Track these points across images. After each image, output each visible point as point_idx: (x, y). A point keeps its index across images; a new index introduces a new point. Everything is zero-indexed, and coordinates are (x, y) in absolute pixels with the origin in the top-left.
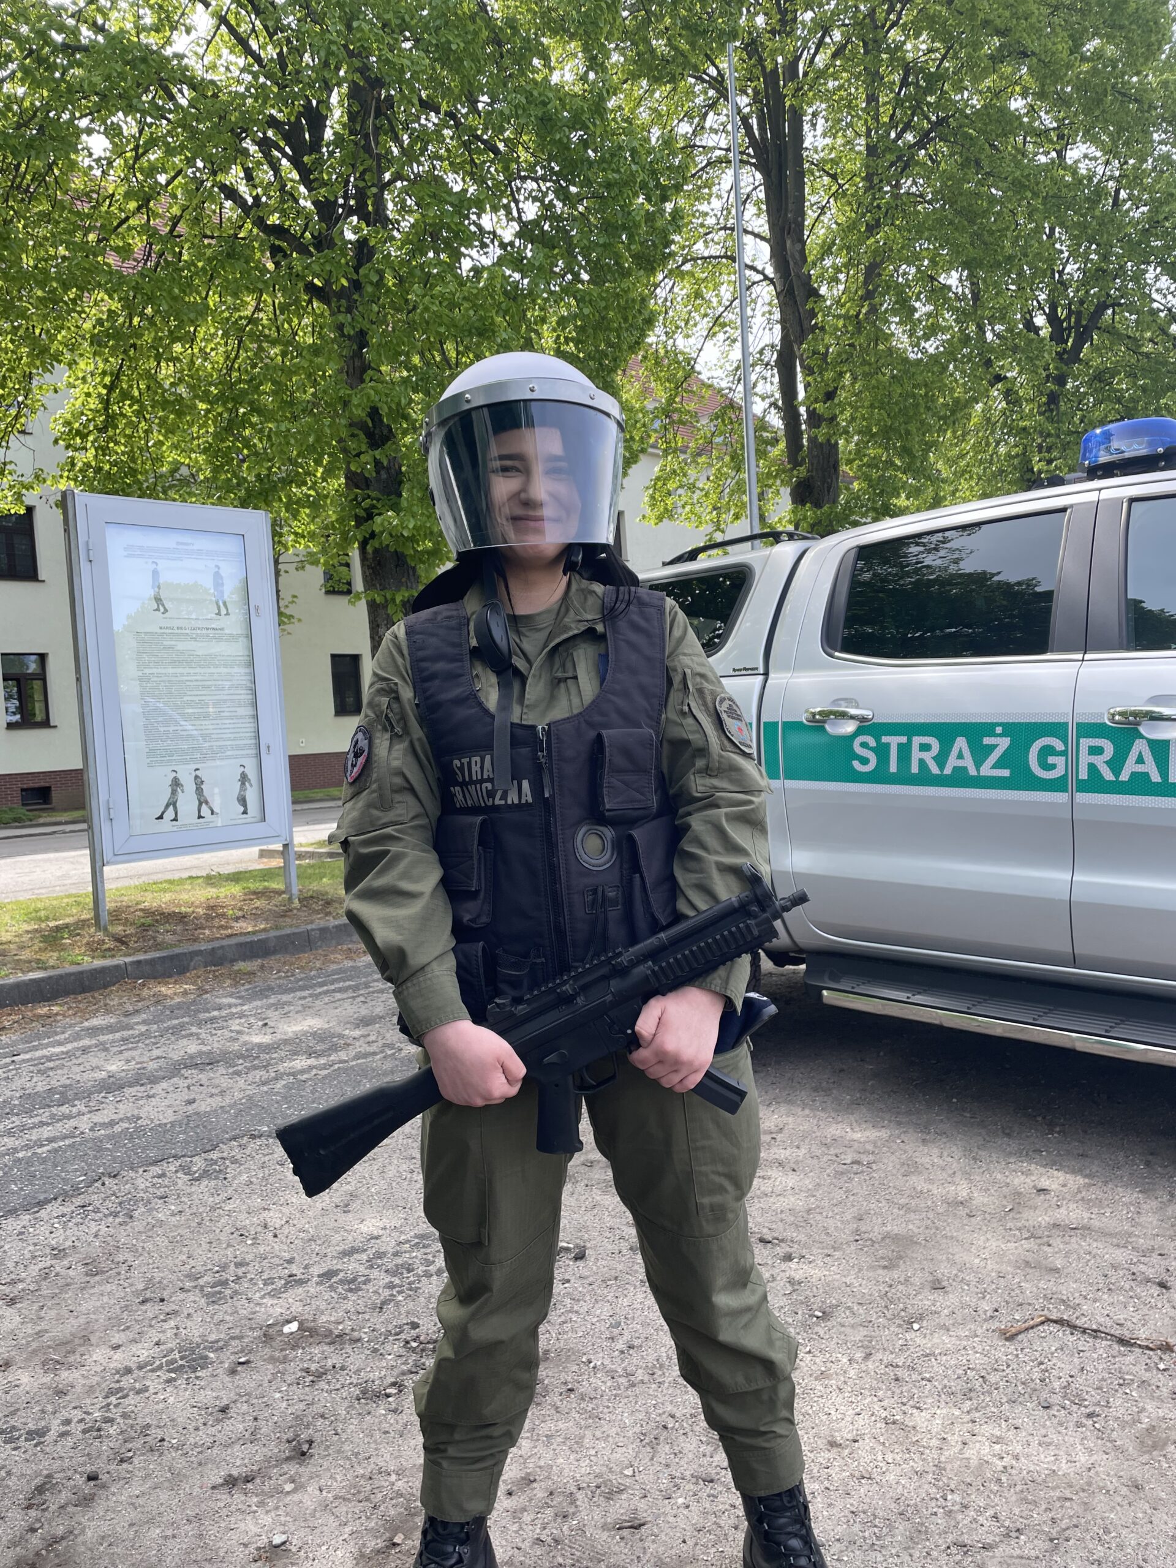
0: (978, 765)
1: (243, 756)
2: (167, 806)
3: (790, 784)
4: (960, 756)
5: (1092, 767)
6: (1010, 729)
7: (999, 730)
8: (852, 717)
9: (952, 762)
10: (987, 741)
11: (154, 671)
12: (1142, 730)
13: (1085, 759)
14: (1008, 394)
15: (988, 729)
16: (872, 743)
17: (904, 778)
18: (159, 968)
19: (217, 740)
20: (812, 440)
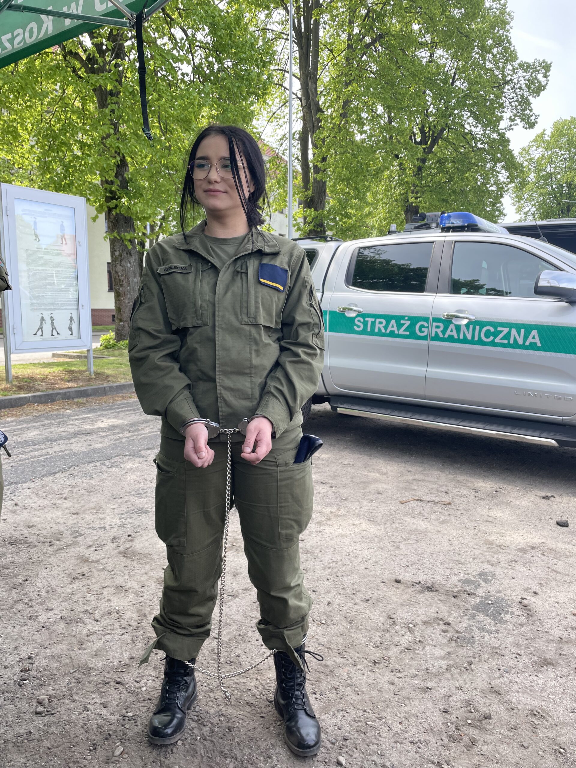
0: (398, 330)
1: (71, 309)
2: (38, 330)
3: (330, 333)
4: (393, 327)
5: (436, 332)
6: (411, 318)
7: (406, 318)
8: (355, 311)
9: (390, 329)
10: (402, 322)
11: (34, 268)
12: (453, 321)
13: (434, 330)
14: (400, 165)
15: (403, 318)
16: (362, 320)
17: (372, 333)
18: (43, 399)
19: (60, 301)
20: (315, 179)
